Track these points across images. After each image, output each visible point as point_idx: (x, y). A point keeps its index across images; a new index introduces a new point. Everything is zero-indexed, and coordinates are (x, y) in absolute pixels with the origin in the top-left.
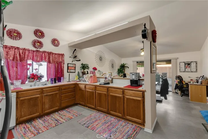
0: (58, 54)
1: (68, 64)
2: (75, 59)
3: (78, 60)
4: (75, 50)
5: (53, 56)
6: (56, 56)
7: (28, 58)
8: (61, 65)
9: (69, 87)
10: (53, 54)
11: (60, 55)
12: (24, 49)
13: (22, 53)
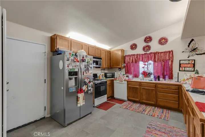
0: (164, 52)
1: (180, 60)
2: (194, 53)
3: (202, 53)
4: (193, 40)
5: (158, 55)
6: (162, 54)
7: (139, 60)
8: (169, 62)
9: (168, 87)
10: (159, 53)
11: (167, 52)
12: (137, 55)
13: (136, 58)
